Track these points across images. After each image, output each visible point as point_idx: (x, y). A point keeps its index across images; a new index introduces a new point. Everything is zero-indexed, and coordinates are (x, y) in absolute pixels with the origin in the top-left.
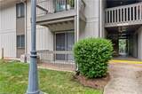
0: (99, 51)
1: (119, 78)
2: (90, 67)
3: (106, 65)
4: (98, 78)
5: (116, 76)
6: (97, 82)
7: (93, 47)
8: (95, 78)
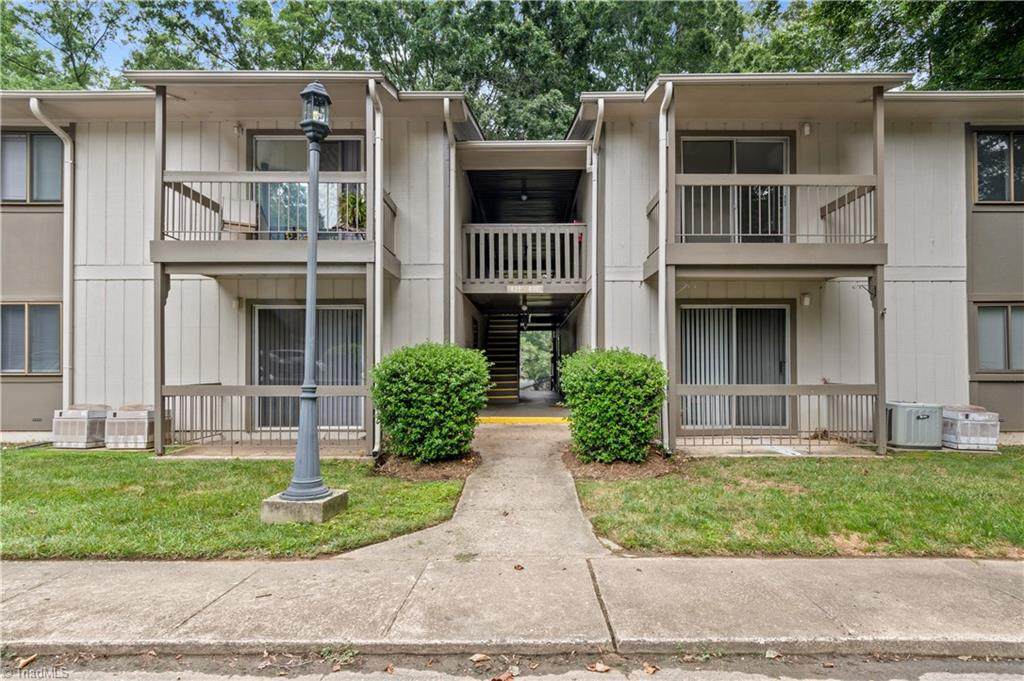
0: (454, 382)
1: (508, 461)
2: (430, 429)
3: (470, 421)
4: (449, 459)
5: (497, 457)
6: (448, 469)
7: (436, 373)
8: (441, 459)
